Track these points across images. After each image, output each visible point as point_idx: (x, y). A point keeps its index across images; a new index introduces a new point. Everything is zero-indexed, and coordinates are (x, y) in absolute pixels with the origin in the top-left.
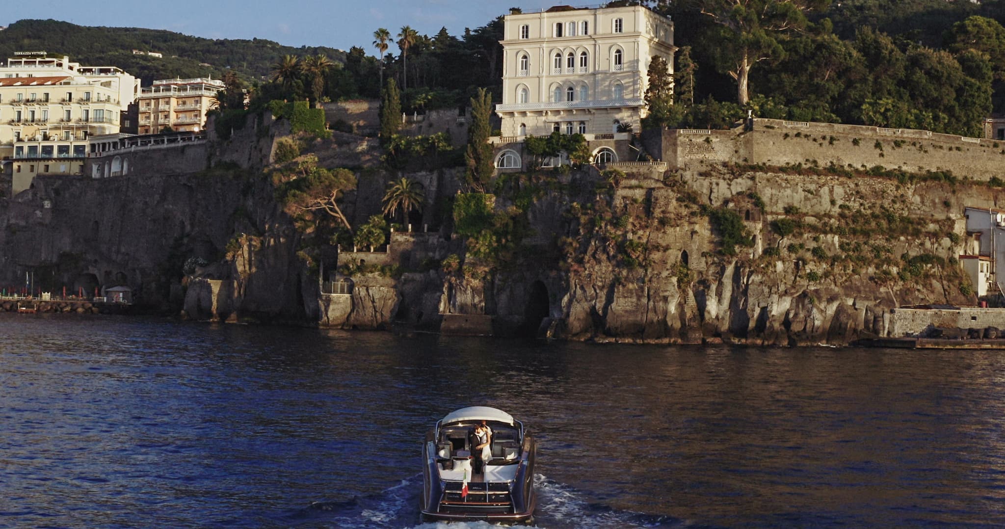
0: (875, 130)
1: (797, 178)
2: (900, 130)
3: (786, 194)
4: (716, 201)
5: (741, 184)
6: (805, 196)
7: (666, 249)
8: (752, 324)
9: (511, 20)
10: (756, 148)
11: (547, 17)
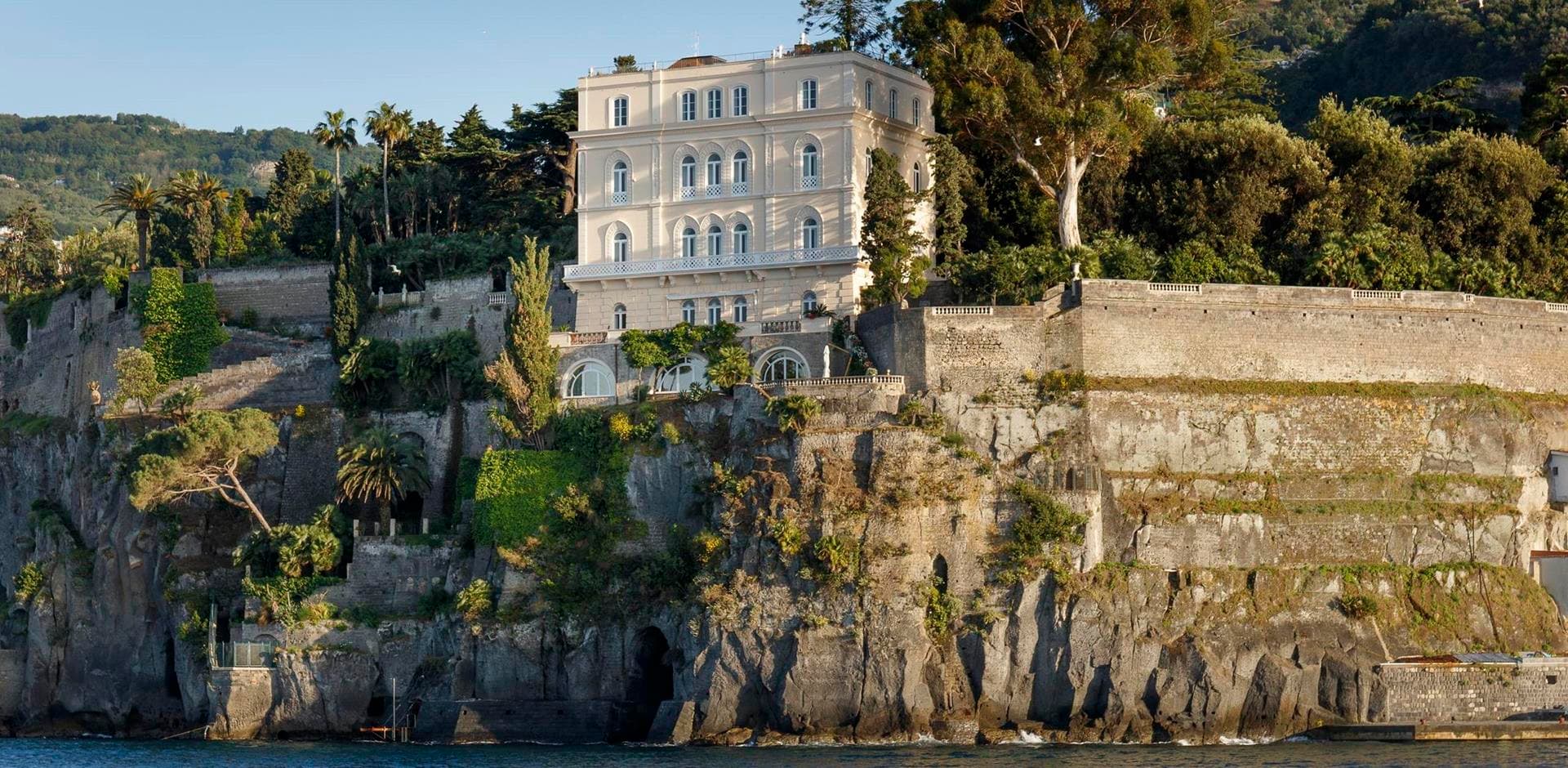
0: (1348, 295)
1: (1177, 400)
2: (1403, 293)
3: (1152, 434)
4: (1006, 454)
5: (1057, 417)
6: (1195, 438)
7: (902, 551)
8: (1079, 701)
9: (591, 89)
10: (1088, 342)
11: (667, 82)
